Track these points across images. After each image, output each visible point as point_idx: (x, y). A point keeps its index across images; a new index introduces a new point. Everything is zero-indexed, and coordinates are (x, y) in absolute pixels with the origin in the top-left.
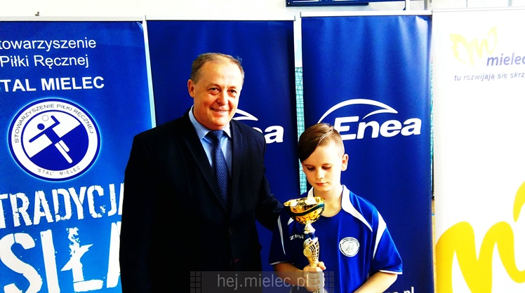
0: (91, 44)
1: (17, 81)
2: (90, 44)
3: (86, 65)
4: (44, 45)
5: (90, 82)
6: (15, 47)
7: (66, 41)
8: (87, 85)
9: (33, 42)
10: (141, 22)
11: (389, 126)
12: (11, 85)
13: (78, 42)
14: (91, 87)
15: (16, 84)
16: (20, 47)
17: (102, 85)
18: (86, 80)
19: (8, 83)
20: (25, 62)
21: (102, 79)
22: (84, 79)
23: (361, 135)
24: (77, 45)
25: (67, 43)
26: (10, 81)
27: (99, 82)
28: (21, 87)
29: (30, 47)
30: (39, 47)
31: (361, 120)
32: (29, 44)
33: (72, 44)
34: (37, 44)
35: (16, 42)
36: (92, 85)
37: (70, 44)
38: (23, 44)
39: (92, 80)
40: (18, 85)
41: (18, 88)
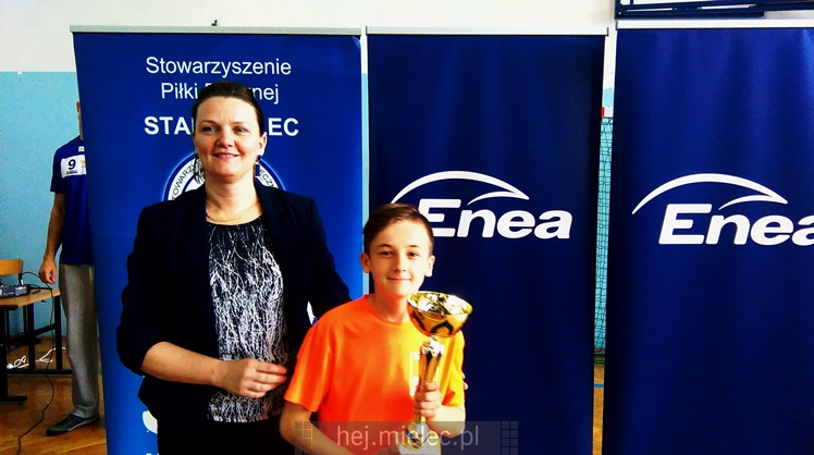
0: (285, 68)
1: (182, 120)
2: (282, 68)
3: (274, 100)
4: (220, 68)
5: (279, 126)
6: (181, 71)
7: (250, 64)
8: (274, 130)
9: (206, 64)
10: (359, 37)
11: (770, 225)
12: (173, 125)
13: (266, 64)
14: (280, 134)
15: (179, 124)
16: (188, 71)
17: (296, 132)
18: (274, 123)
19: (169, 121)
20: (192, 92)
21: (296, 122)
22: (271, 120)
23: (713, 237)
24: (264, 69)
25: (251, 66)
26: (171, 119)
27: (292, 127)
28: (186, 128)
29: (201, 71)
30: (213, 72)
31: (715, 212)
32: (201, 67)
33: (258, 68)
34: (210, 67)
35: (184, 63)
36: (282, 130)
37: (254, 68)
38: (192, 67)
39: (282, 123)
40: (182, 126)
41: (182, 129)
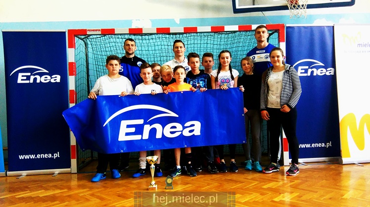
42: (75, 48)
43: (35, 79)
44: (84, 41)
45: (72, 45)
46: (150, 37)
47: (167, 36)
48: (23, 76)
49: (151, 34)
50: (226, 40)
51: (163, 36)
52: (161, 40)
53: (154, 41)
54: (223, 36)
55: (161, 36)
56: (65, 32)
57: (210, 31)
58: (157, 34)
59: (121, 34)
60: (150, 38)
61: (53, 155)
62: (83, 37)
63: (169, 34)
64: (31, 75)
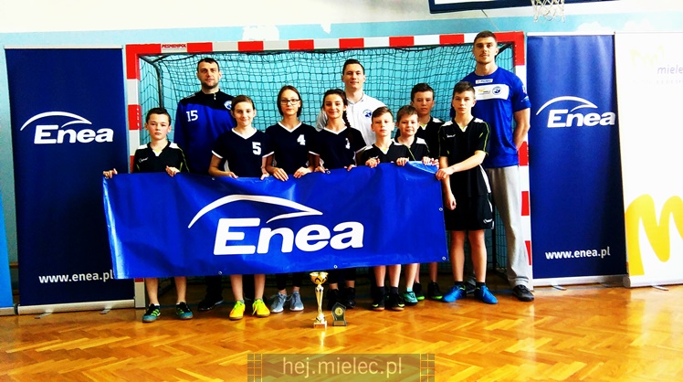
11: (591, 117)
42: (139, 79)
43: (67, 137)
44: (155, 66)
45: (133, 74)
46: (277, 57)
47: (309, 55)
48: (44, 131)
49: (279, 52)
50: (417, 62)
51: (301, 56)
52: (297, 63)
53: (285, 64)
54: (412, 54)
55: (297, 55)
56: (121, 49)
57: (388, 45)
58: (290, 51)
59: (223, 53)
60: (277, 59)
61: (101, 275)
62: (153, 58)
63: (313, 51)
64: (60, 128)
